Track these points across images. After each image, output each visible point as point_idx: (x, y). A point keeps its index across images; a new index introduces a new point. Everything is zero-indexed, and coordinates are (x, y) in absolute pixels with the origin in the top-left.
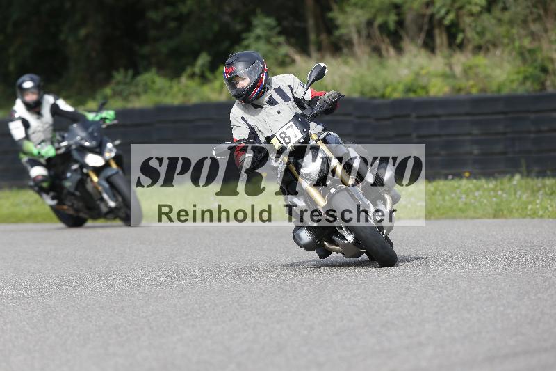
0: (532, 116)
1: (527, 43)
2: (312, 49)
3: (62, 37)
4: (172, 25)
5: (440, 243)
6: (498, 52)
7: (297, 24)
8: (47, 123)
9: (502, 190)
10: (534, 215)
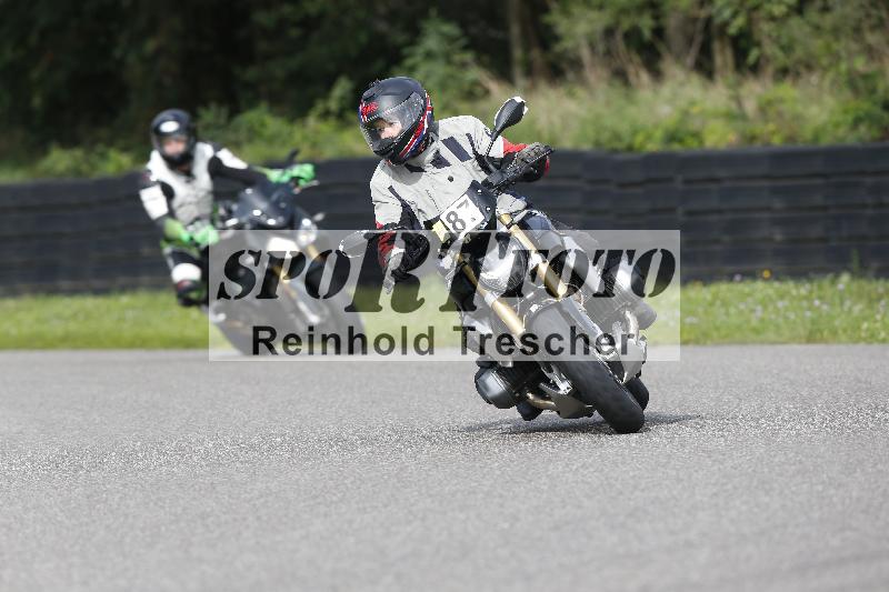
0: (869, 180)
1: (860, 64)
2: (518, 72)
3: (117, 53)
4: (295, 33)
5: (720, 382)
6: (814, 79)
7: (493, 33)
8: (202, 190)
9: (820, 298)
10: (872, 338)
